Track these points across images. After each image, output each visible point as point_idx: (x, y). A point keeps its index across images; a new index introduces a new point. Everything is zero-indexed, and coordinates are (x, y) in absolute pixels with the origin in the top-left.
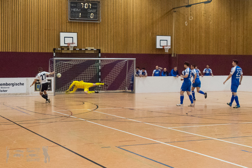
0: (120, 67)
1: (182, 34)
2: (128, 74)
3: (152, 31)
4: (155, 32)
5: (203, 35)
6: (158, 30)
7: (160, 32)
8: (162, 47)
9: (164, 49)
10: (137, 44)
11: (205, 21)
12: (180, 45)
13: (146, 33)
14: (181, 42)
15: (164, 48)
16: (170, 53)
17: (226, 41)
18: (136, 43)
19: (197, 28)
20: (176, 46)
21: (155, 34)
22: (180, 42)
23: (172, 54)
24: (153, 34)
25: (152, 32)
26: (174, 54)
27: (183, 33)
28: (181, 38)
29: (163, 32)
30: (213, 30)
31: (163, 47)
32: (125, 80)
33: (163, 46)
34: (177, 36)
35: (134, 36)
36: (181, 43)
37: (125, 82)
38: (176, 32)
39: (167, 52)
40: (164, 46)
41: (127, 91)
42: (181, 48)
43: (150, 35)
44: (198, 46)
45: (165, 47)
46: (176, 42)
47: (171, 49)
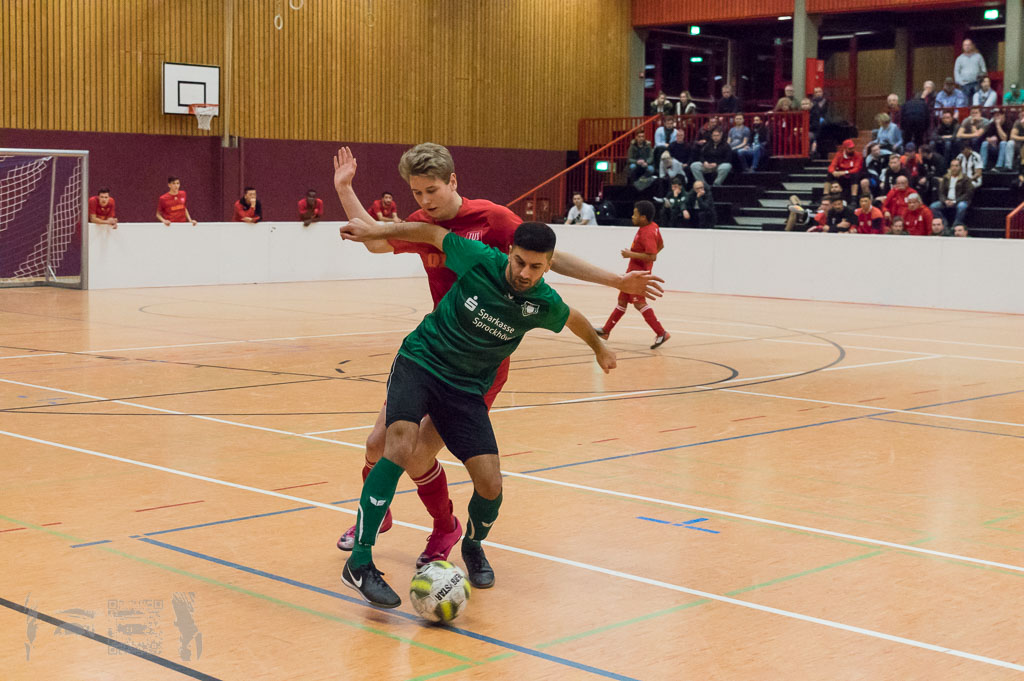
0: (25, 183)
1: (262, 64)
2: (55, 212)
3: (145, 43)
4: (156, 48)
5: (337, 67)
6: (168, 43)
7: (178, 48)
8: (185, 110)
9: (194, 115)
10: (87, 93)
11: (343, 18)
12: (252, 105)
13: (122, 52)
14: (257, 90)
15: (195, 113)
16: (216, 134)
17: (413, 95)
18: (81, 91)
19: (315, 41)
20: (237, 108)
21: (157, 57)
22: (252, 94)
23: (223, 136)
24: (147, 53)
25: (145, 46)
26: (231, 137)
27: (262, 58)
28: (257, 78)
29: (189, 53)
30: (371, 51)
31: (191, 110)
32: (45, 237)
33: (190, 107)
34: (242, 70)
35: (75, 60)
36: (257, 98)
37: (45, 244)
38: (236, 55)
39: (203, 130)
40: (194, 105)
41: (51, 280)
42: (257, 116)
43: (140, 60)
44: (320, 110)
45: (198, 111)
46: (236, 91)
47: (221, 117)
